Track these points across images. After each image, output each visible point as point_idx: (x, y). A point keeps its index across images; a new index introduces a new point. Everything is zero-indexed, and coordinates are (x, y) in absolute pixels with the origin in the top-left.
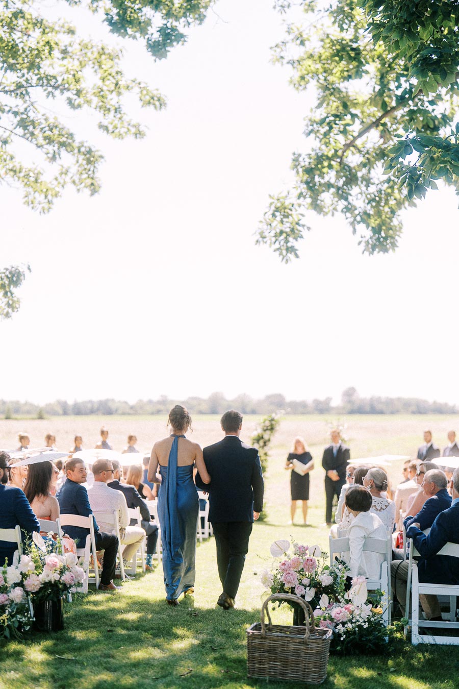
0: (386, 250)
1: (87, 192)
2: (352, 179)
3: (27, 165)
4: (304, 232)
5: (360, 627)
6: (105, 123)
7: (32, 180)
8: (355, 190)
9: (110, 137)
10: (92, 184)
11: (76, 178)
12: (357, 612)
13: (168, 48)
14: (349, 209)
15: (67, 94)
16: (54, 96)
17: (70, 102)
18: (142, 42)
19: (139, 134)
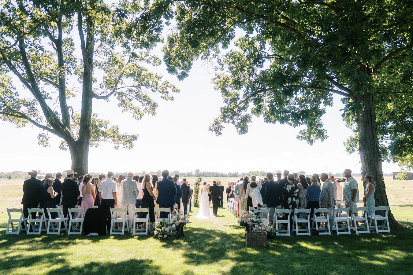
0: (244, 134)
1: (151, 114)
2: (234, 114)
3: (135, 106)
4: (223, 128)
5: (268, 232)
6: (163, 96)
7: (137, 110)
8: (235, 117)
9: (165, 100)
10: (154, 112)
11: (149, 110)
12: (266, 228)
13: (183, 78)
14: (233, 122)
15: (152, 88)
16: (148, 88)
17: (152, 90)
18: (176, 76)
19: (172, 99)
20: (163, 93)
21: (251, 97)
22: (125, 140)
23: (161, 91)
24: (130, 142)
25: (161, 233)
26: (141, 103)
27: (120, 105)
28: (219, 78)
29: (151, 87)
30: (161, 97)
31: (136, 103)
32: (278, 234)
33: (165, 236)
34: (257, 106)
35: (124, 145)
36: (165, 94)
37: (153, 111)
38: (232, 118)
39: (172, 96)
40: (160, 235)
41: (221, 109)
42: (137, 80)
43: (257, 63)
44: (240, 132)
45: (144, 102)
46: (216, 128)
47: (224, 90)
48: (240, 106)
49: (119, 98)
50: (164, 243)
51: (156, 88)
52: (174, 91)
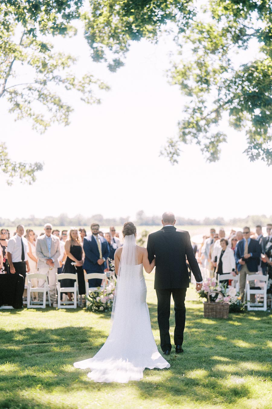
0: (215, 161)
1: (64, 124)
2: (199, 130)
3: (37, 113)
4: (181, 153)
5: (234, 303)
6: (84, 98)
7: (39, 120)
8: (201, 135)
10: (67, 122)
11: (59, 118)
12: (233, 299)
13: (117, 69)
14: (199, 143)
15: (66, 84)
16: (59, 84)
17: (66, 87)
19: (99, 102)
20: (83, 91)
21: (224, 105)
22: (23, 170)
23: (81, 88)
24: (31, 172)
25: (96, 304)
26: (45, 106)
27: (12, 110)
28: (176, 68)
29: (63, 82)
30: (82, 99)
31: (38, 107)
32: (249, 309)
33: (101, 308)
34: (235, 117)
35: (21, 178)
36: (87, 94)
37: (66, 120)
38: (195, 136)
39: (98, 98)
40: (95, 307)
41: (179, 124)
42: (41, 72)
43: (238, 42)
44: (208, 159)
45: (51, 105)
46: (171, 153)
47: (185, 86)
48: (208, 117)
49: (11, 100)
50: (102, 315)
51: (73, 85)
52: (102, 88)
